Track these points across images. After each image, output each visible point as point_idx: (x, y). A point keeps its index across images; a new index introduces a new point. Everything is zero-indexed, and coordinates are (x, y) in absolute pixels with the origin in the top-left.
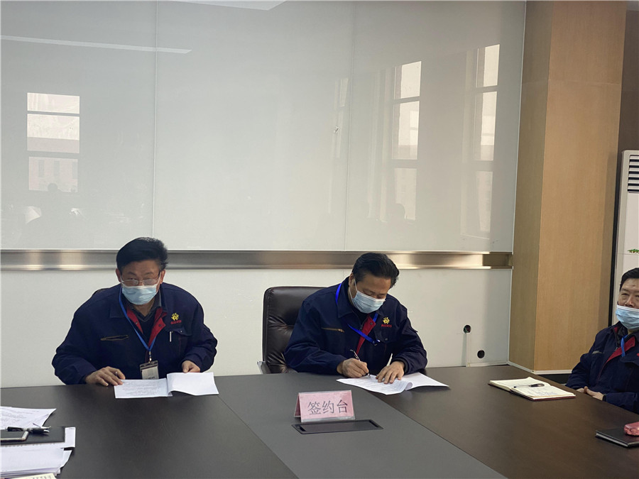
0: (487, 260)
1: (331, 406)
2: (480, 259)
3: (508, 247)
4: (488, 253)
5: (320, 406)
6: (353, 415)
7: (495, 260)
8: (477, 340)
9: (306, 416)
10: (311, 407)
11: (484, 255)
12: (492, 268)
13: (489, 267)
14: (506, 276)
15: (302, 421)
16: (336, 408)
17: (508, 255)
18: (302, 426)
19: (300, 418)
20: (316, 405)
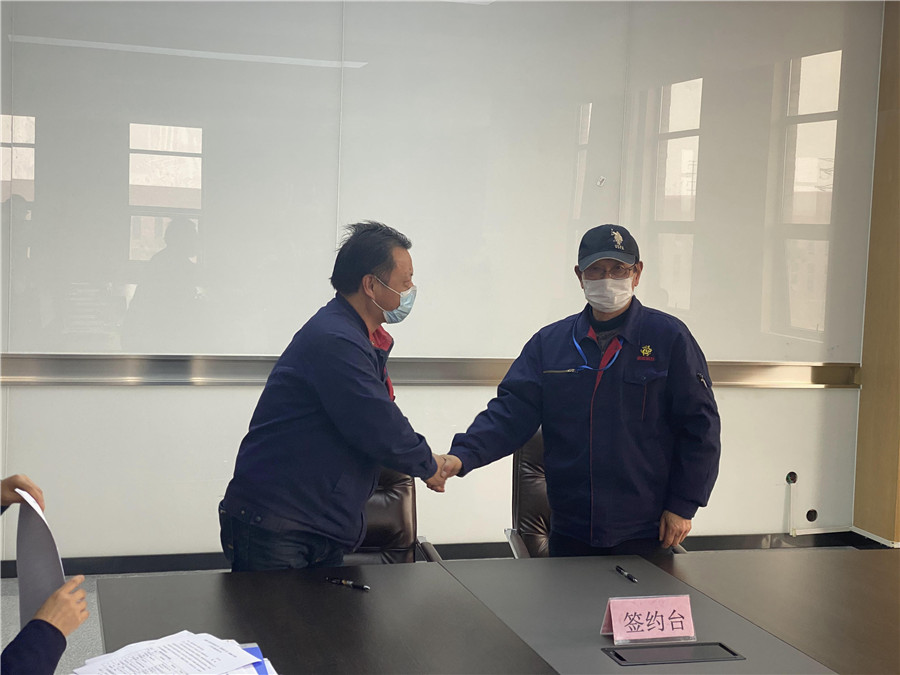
0: (819, 375)
1: (659, 619)
2: (808, 373)
3: (854, 356)
4: (820, 364)
5: (643, 619)
6: (693, 634)
7: (831, 376)
8: (806, 495)
9: (621, 637)
10: (628, 620)
11: (814, 368)
12: (826, 387)
13: (822, 386)
14: (850, 399)
15: (616, 643)
16: (667, 621)
17: (854, 368)
18: (618, 652)
19: (612, 636)
20: (636, 618)
